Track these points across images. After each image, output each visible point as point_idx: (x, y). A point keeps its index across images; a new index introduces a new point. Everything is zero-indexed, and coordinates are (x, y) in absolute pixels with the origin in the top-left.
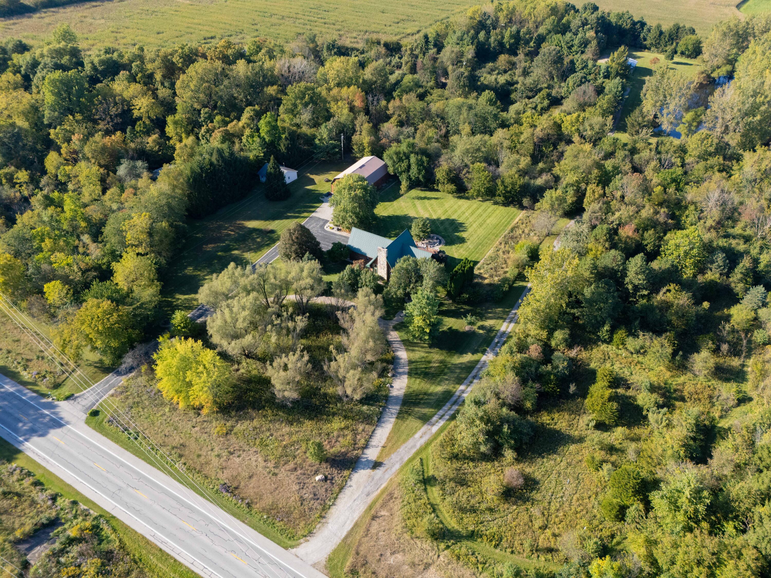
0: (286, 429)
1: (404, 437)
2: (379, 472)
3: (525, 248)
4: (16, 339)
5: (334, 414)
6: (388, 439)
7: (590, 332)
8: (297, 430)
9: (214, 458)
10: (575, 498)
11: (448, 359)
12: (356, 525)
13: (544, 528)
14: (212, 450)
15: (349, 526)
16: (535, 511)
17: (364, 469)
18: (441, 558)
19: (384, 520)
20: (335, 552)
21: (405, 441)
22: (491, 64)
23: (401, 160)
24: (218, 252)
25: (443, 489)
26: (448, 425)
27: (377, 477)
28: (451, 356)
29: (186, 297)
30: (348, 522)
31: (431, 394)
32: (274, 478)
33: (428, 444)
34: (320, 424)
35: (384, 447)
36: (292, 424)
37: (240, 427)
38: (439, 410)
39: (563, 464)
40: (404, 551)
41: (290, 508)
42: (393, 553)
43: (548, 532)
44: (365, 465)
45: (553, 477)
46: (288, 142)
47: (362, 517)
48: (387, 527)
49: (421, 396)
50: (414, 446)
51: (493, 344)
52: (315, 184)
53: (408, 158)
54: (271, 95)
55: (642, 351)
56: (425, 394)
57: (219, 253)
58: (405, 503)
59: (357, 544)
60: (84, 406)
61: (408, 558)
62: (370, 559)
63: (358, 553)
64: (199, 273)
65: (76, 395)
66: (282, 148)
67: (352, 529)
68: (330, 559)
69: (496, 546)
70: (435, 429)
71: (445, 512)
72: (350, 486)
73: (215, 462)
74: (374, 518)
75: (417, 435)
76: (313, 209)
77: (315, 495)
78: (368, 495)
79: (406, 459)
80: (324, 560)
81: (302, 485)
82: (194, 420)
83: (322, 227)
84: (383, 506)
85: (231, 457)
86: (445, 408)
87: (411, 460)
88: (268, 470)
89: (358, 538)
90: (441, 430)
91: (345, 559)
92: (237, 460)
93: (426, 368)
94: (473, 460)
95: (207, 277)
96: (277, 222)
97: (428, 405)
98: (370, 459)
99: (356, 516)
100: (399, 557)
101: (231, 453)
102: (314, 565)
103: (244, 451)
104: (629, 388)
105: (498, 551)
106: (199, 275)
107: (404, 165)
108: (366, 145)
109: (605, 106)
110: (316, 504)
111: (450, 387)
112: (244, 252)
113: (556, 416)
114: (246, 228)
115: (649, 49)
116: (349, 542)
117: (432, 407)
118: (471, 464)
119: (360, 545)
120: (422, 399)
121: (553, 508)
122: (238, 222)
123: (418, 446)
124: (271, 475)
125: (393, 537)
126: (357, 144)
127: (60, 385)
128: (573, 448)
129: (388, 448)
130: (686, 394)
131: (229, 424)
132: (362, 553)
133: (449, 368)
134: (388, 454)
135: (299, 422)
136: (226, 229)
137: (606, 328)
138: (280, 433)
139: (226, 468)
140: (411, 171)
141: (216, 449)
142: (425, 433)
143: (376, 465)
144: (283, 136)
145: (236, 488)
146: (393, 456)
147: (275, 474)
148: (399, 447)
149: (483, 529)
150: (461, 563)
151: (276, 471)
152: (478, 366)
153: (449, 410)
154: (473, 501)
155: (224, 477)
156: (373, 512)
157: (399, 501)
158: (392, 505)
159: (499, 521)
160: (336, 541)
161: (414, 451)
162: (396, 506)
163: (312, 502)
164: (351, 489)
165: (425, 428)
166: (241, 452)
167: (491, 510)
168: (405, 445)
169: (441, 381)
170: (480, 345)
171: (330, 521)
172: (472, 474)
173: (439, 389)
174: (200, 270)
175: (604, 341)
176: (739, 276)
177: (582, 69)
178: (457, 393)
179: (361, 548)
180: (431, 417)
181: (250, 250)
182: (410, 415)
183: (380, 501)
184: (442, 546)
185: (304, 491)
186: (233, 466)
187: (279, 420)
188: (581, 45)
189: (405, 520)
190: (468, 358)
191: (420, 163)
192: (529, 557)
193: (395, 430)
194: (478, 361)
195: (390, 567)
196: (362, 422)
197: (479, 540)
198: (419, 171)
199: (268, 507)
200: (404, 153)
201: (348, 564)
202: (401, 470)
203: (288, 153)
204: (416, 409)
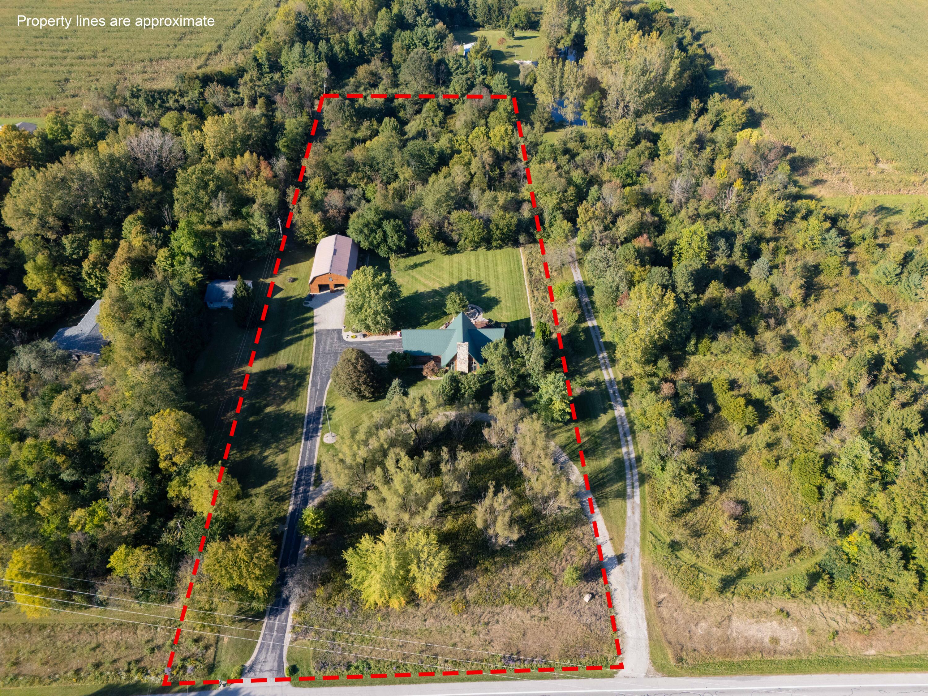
0: (517, 571)
1: (620, 521)
2: (627, 563)
3: (567, 289)
4: (93, 645)
5: (547, 533)
6: (608, 530)
7: (676, 350)
8: (527, 565)
9: (472, 639)
10: (779, 500)
11: (590, 429)
12: (648, 620)
13: (780, 536)
14: (464, 632)
15: (644, 626)
16: (763, 526)
17: (613, 568)
18: (736, 605)
19: (668, 601)
20: (652, 654)
21: (624, 523)
22: (352, 80)
23: (372, 231)
24: (246, 418)
25: (690, 548)
26: (644, 490)
27: (629, 570)
28: (590, 424)
29: (264, 487)
30: (640, 621)
31: (605, 470)
32: (548, 623)
33: (643, 516)
34: (542, 549)
35: (611, 539)
36: (518, 563)
37: (471, 594)
38: (625, 480)
39: (749, 476)
40: (704, 617)
41: (583, 640)
42: (696, 625)
43: (786, 538)
44: (611, 564)
45: (751, 491)
46: (225, 249)
47: (647, 610)
48: (676, 606)
49: (600, 476)
50: (635, 524)
51: (612, 397)
52: (282, 289)
53: (380, 226)
54: (149, 191)
55: (727, 350)
56: (602, 472)
57: (251, 419)
58: (672, 577)
59: (663, 636)
60: (271, 671)
61: (711, 620)
62: (683, 641)
63: (670, 643)
64: (250, 453)
65: (248, 663)
66: (219, 258)
67: (648, 625)
68: (654, 662)
69: (764, 572)
70: (637, 499)
71: (707, 566)
72: (616, 590)
73: (475, 641)
74: (659, 604)
75: (629, 513)
76: (309, 322)
77: (596, 615)
78: (636, 589)
79: (638, 539)
80: (650, 666)
81: (579, 613)
82: (419, 613)
83: (340, 338)
84: (657, 590)
85: (489, 627)
86: (628, 476)
87: (643, 538)
88: (536, 618)
89: (659, 630)
90: (643, 498)
91: (665, 655)
92: (498, 626)
93: (580, 446)
94: (688, 510)
95: (266, 454)
96: (282, 353)
97: (613, 481)
98: (609, 556)
99: (641, 612)
100: (703, 624)
101: (487, 624)
102: (647, 676)
103: (498, 614)
104: (740, 387)
105: (767, 574)
106: (252, 455)
107: (379, 235)
108: (317, 224)
109: (509, 109)
110: (603, 623)
111: (615, 455)
112: (279, 405)
113: (713, 438)
114: (251, 375)
115: (483, 27)
116: (655, 638)
117: (617, 481)
118: (690, 514)
119: (665, 634)
120: (603, 478)
121: (773, 517)
122: (236, 371)
123: (639, 523)
124: (543, 621)
125: (688, 611)
126: (304, 225)
127: (214, 665)
128: (744, 459)
129: (615, 538)
130: (776, 373)
131: (457, 596)
132: (672, 640)
133: (598, 437)
134: (622, 543)
135: (523, 558)
136: (229, 385)
137: (693, 342)
138: (515, 579)
139: (492, 641)
140: (389, 240)
141: (468, 628)
142: (633, 508)
143: (620, 559)
144: (217, 244)
145: (518, 653)
146: (626, 542)
147: (546, 618)
148: (624, 532)
149: (744, 562)
150: (753, 600)
151: (545, 615)
152: (619, 423)
153: (632, 476)
154: (719, 546)
155: (497, 650)
156: (653, 602)
157: (666, 579)
158: (663, 586)
159: (748, 550)
160: (644, 642)
161: (638, 528)
162: (667, 582)
163: (598, 623)
164: (618, 591)
165: (629, 503)
166: (496, 617)
167: (736, 544)
168: (627, 528)
169: (603, 453)
170: (603, 403)
171: (625, 630)
172: (698, 522)
173: (607, 461)
174: (248, 450)
175: (693, 354)
176: (739, 254)
177: (457, 69)
178: (626, 457)
179: (670, 636)
180: (625, 490)
181: (284, 400)
182: (606, 498)
183: (650, 588)
184: (728, 595)
185: (585, 618)
186: (497, 635)
187: (503, 566)
188: (437, 39)
189: (686, 592)
190: (604, 420)
191: (397, 229)
192: (789, 565)
193: (608, 519)
194: (614, 419)
195: (703, 637)
196: (576, 526)
197: (749, 573)
198: (400, 239)
199: (562, 652)
200: (375, 223)
201: (671, 657)
202: (643, 550)
203: (228, 261)
204: (607, 490)
